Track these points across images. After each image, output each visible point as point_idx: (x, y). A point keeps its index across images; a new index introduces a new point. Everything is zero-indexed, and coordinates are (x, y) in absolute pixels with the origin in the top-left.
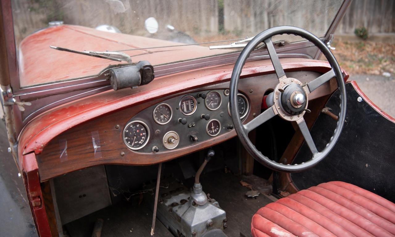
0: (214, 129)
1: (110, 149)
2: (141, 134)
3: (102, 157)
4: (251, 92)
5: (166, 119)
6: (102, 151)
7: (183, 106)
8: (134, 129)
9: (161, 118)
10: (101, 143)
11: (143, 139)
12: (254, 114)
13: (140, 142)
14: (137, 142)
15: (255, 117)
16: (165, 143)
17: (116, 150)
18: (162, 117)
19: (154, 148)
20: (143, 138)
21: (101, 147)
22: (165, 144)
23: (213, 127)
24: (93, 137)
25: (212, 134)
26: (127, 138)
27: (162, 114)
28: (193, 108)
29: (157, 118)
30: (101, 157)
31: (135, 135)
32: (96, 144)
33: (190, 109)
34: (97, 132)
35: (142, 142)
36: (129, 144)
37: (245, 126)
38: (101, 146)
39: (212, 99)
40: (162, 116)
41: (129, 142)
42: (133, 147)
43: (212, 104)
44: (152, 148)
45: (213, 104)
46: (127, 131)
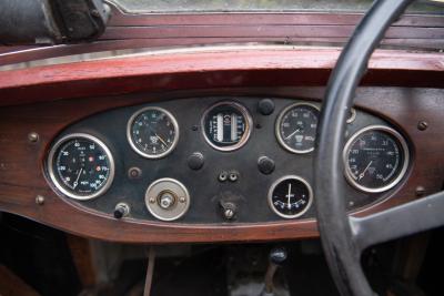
0: (293, 200)
2: (99, 169)
4: (422, 129)
7: (216, 125)
8: (82, 153)
9: (151, 141)
11: (102, 180)
12: (420, 189)
13: (93, 185)
14: (87, 183)
15: (419, 195)
16: (151, 202)
17: (25, 187)
18: (154, 139)
19: (119, 206)
20: (101, 177)
22: (150, 204)
23: (289, 196)
25: (285, 211)
26: (63, 168)
27: (153, 134)
28: (242, 135)
29: (140, 140)
33: (234, 136)
35: (98, 185)
37: (355, 223)
39: (300, 123)
40: (154, 137)
41: (68, 179)
43: (297, 137)
44: (115, 206)
45: (301, 137)
46: (66, 153)
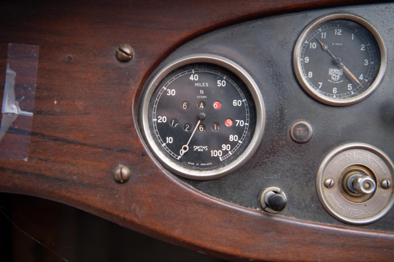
1: (71, 137)
2: (229, 123)
3: (30, 158)
5: (349, 86)
6: (33, 134)
8: (202, 92)
9: (330, 77)
10: (38, 98)
11: (233, 144)
13: (215, 153)
14: (206, 148)
16: (328, 186)
17: (95, 146)
18: (335, 74)
19: (268, 192)
20: (232, 138)
21: (34, 118)
22: (326, 190)
24: (12, 68)
26: (163, 119)
27: (335, 64)
29: (310, 74)
30: (26, 160)
31: (198, 118)
32: (17, 98)
34: (34, 50)
35: (225, 152)
36: (168, 145)
38: (37, 113)
40: (336, 70)
41: (170, 140)
42: (180, 162)
44: (261, 191)
46: (172, 92)
